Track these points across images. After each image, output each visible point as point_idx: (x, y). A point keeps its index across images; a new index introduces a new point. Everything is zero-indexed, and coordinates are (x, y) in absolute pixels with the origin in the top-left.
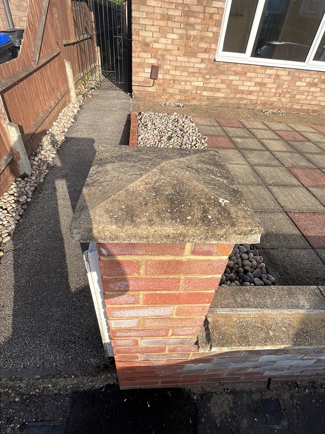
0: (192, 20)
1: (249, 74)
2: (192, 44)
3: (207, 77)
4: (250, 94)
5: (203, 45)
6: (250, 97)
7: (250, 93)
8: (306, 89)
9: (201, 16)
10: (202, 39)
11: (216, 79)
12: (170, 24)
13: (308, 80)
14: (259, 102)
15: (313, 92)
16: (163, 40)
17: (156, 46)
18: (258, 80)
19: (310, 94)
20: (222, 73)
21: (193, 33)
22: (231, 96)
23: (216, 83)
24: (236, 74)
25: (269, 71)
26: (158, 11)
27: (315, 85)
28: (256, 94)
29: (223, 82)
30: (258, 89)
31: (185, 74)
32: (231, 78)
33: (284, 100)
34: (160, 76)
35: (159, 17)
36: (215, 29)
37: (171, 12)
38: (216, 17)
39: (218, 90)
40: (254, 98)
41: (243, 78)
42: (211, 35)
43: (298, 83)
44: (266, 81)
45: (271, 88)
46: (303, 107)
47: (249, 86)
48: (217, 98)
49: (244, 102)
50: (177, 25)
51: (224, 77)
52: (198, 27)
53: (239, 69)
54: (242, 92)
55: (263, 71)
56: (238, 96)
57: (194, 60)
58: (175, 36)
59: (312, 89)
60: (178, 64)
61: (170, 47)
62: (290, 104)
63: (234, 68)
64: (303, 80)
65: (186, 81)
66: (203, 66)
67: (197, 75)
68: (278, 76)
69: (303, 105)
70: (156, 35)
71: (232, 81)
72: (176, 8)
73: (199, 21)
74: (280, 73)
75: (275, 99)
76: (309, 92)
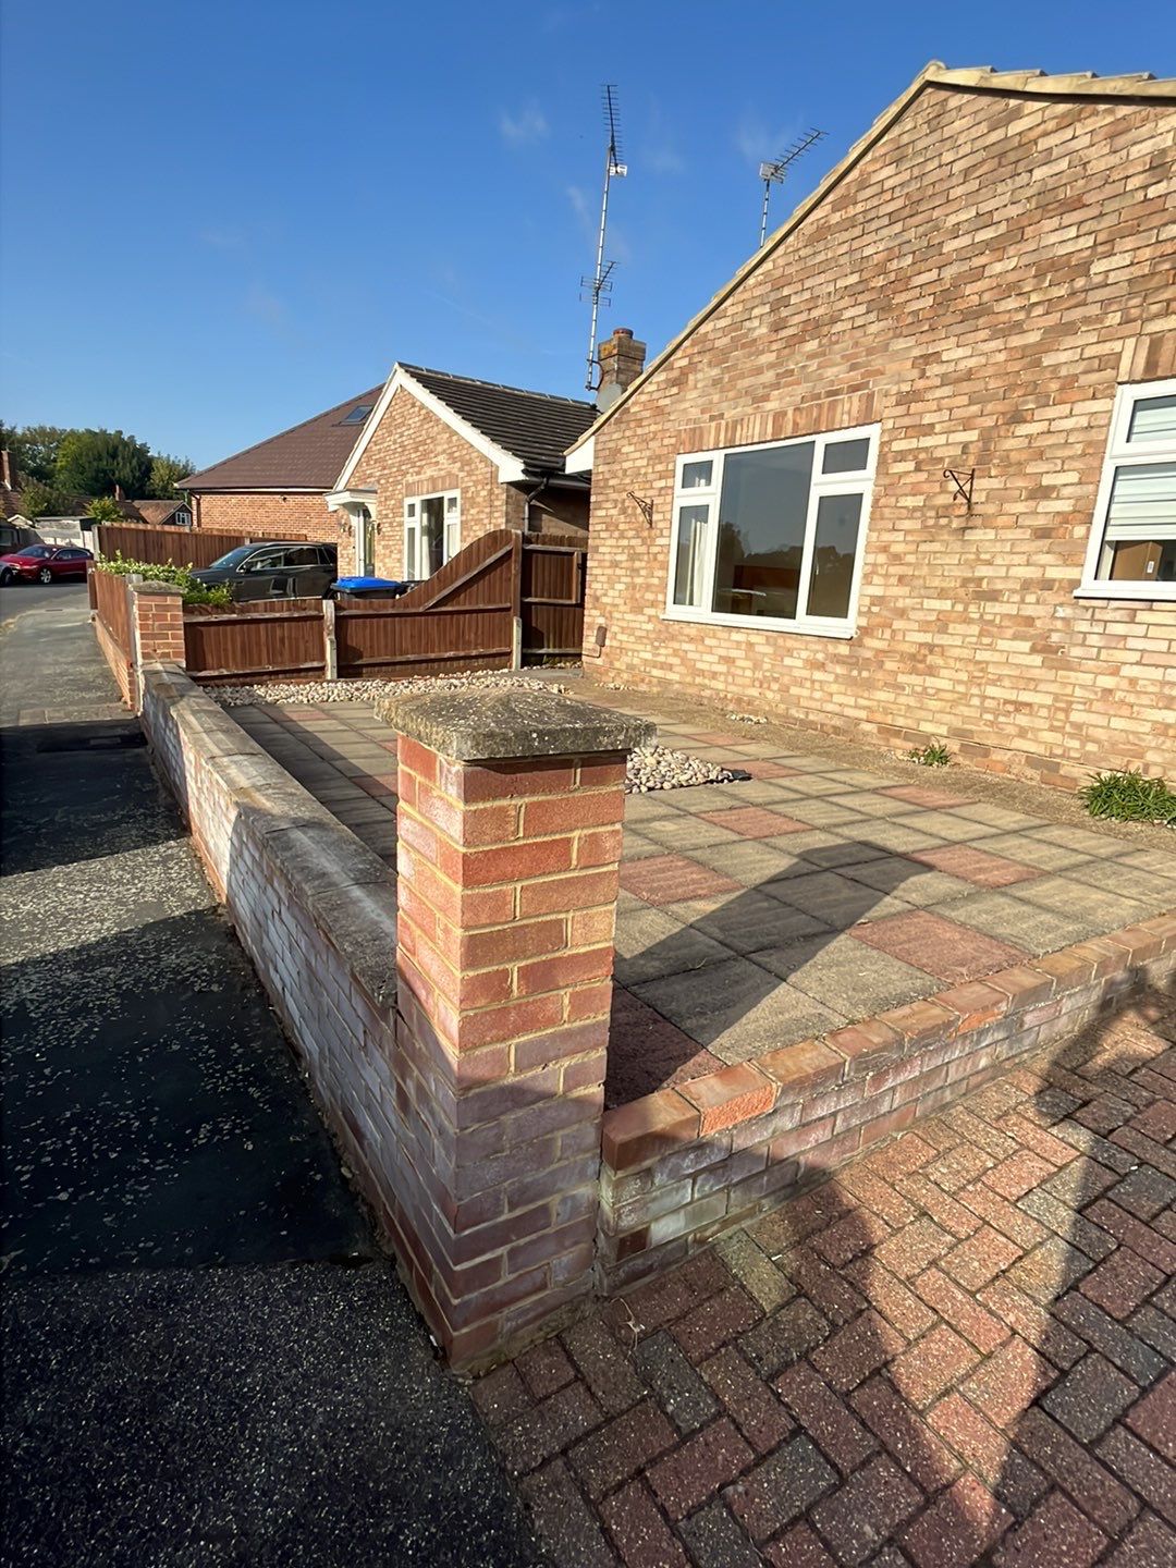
0: (637, 564)
1: (708, 641)
2: (638, 596)
3: (656, 644)
4: (714, 678)
5: (649, 596)
6: (714, 684)
7: (714, 675)
8: (805, 673)
9: (646, 558)
10: (648, 587)
11: (666, 648)
12: (618, 572)
13: (804, 654)
14: (729, 696)
15: (821, 682)
16: (611, 593)
17: (605, 600)
18: (723, 652)
19: (817, 686)
20: (673, 638)
21: (639, 580)
22: (688, 679)
23: (667, 656)
24: (691, 640)
25: (736, 636)
26: (607, 557)
27: (821, 666)
28: (722, 678)
29: (676, 653)
30: (722, 668)
31: (632, 639)
32: (686, 646)
33: (770, 695)
34: (607, 642)
35: (608, 564)
36: (660, 573)
37: (618, 558)
38: (660, 557)
39: (670, 667)
40: (721, 686)
41: (700, 648)
42: (656, 581)
43: (788, 661)
44: (734, 653)
45: (744, 669)
46: (811, 717)
47: (711, 663)
48: (670, 682)
49: (707, 693)
50: (623, 572)
51: (676, 645)
52: (643, 572)
53: (692, 631)
54: (702, 673)
55: (725, 635)
56: (698, 680)
57: (641, 618)
58: (621, 587)
59: (818, 675)
60: (625, 625)
61: (617, 601)
62: (783, 706)
63: (688, 630)
64: (795, 654)
65: (634, 651)
66: (650, 627)
67: (645, 641)
68: (751, 645)
69: (808, 710)
70: (606, 586)
71: (686, 652)
72: (623, 553)
73: (643, 564)
74: (754, 639)
75: (754, 692)
76: (813, 682)
